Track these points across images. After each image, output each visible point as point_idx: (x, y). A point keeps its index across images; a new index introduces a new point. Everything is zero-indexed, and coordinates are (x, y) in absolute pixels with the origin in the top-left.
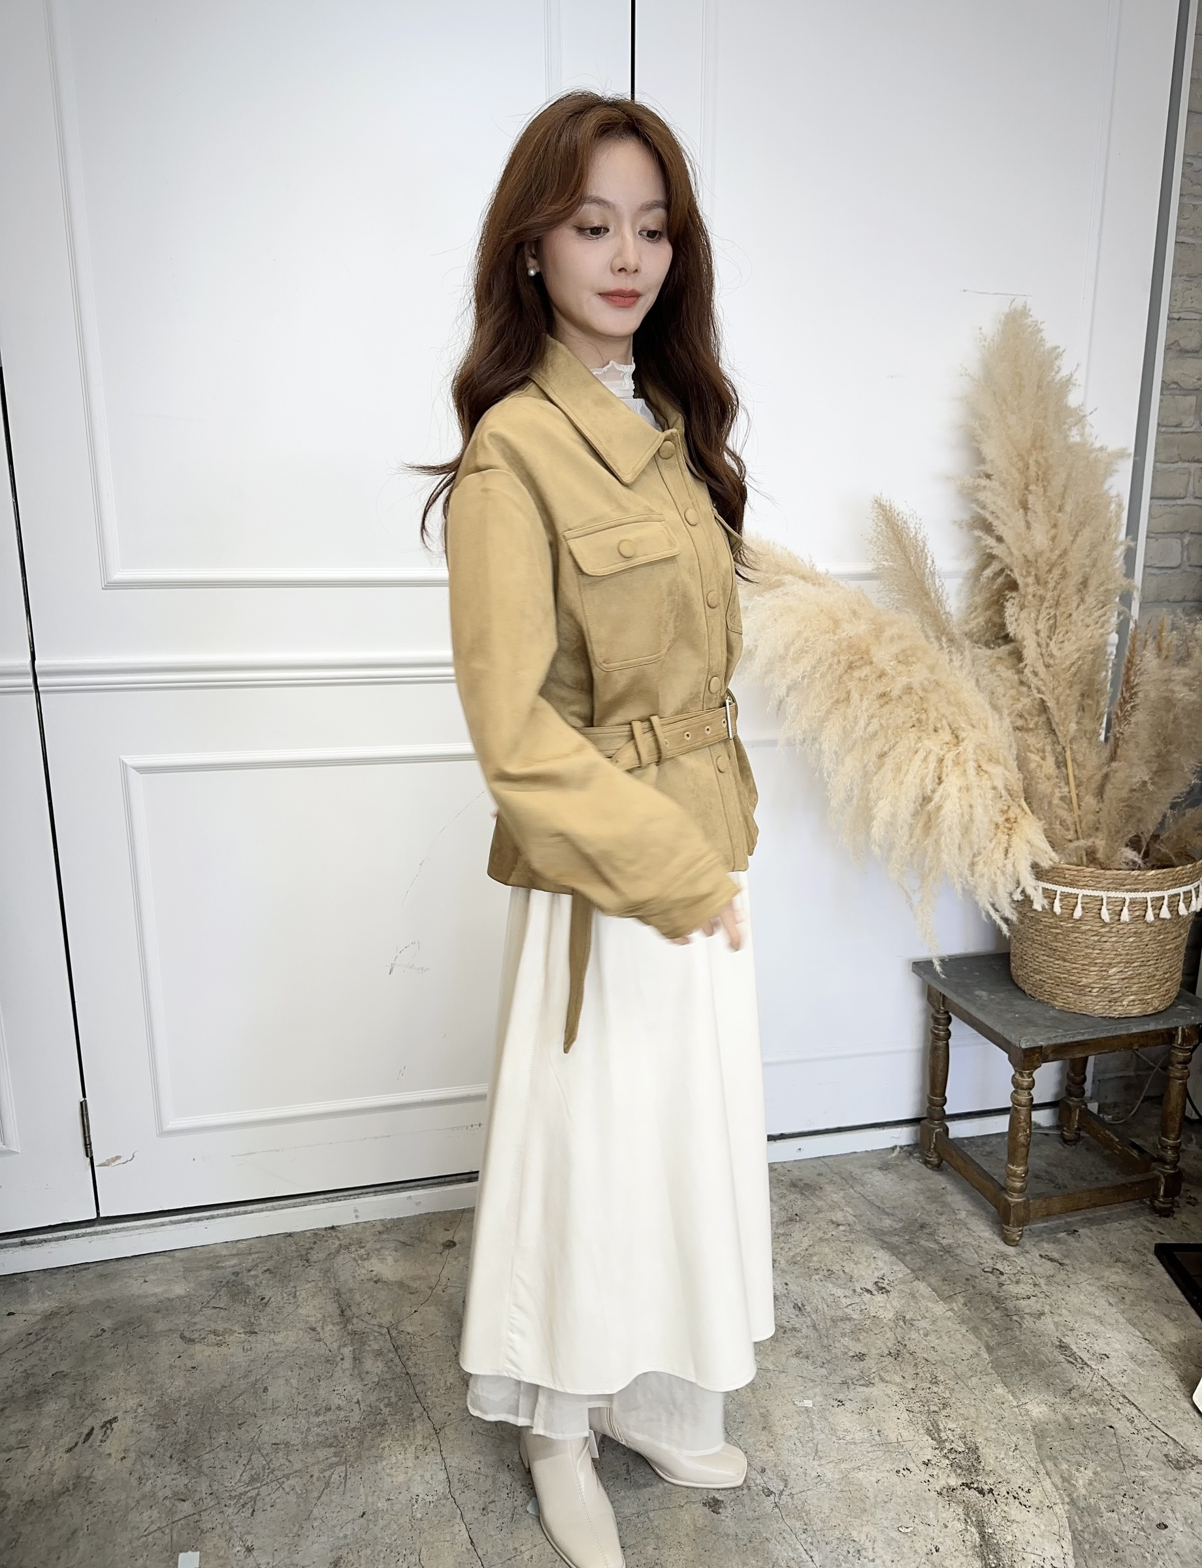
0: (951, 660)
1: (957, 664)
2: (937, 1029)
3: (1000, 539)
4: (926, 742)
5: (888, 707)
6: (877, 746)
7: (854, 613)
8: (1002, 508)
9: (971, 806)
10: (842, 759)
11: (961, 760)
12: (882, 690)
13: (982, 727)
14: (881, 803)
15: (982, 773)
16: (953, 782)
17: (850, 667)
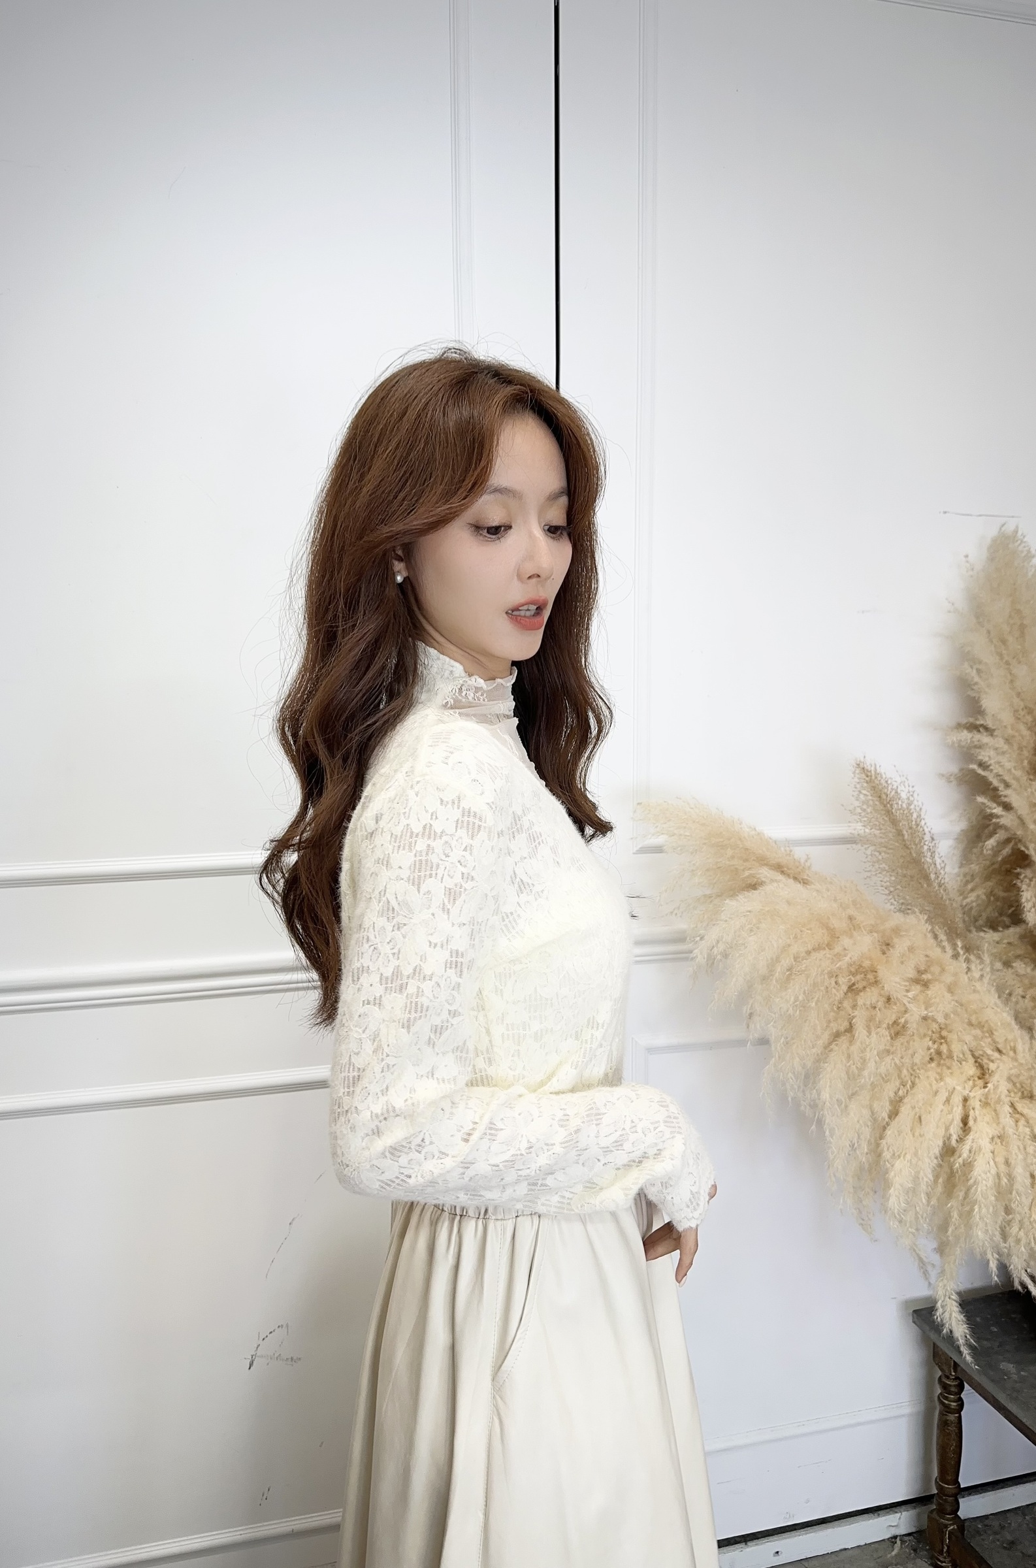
0: (969, 969)
1: (976, 974)
2: (946, 1398)
3: (1007, 807)
4: (948, 1080)
5: (901, 1039)
6: (889, 1090)
7: (851, 918)
8: (1009, 771)
9: (1007, 1163)
10: (846, 1107)
11: (993, 1097)
12: (894, 1018)
13: (1011, 1053)
14: (898, 1164)
15: (1017, 1116)
16: (983, 1130)
17: (851, 988)
